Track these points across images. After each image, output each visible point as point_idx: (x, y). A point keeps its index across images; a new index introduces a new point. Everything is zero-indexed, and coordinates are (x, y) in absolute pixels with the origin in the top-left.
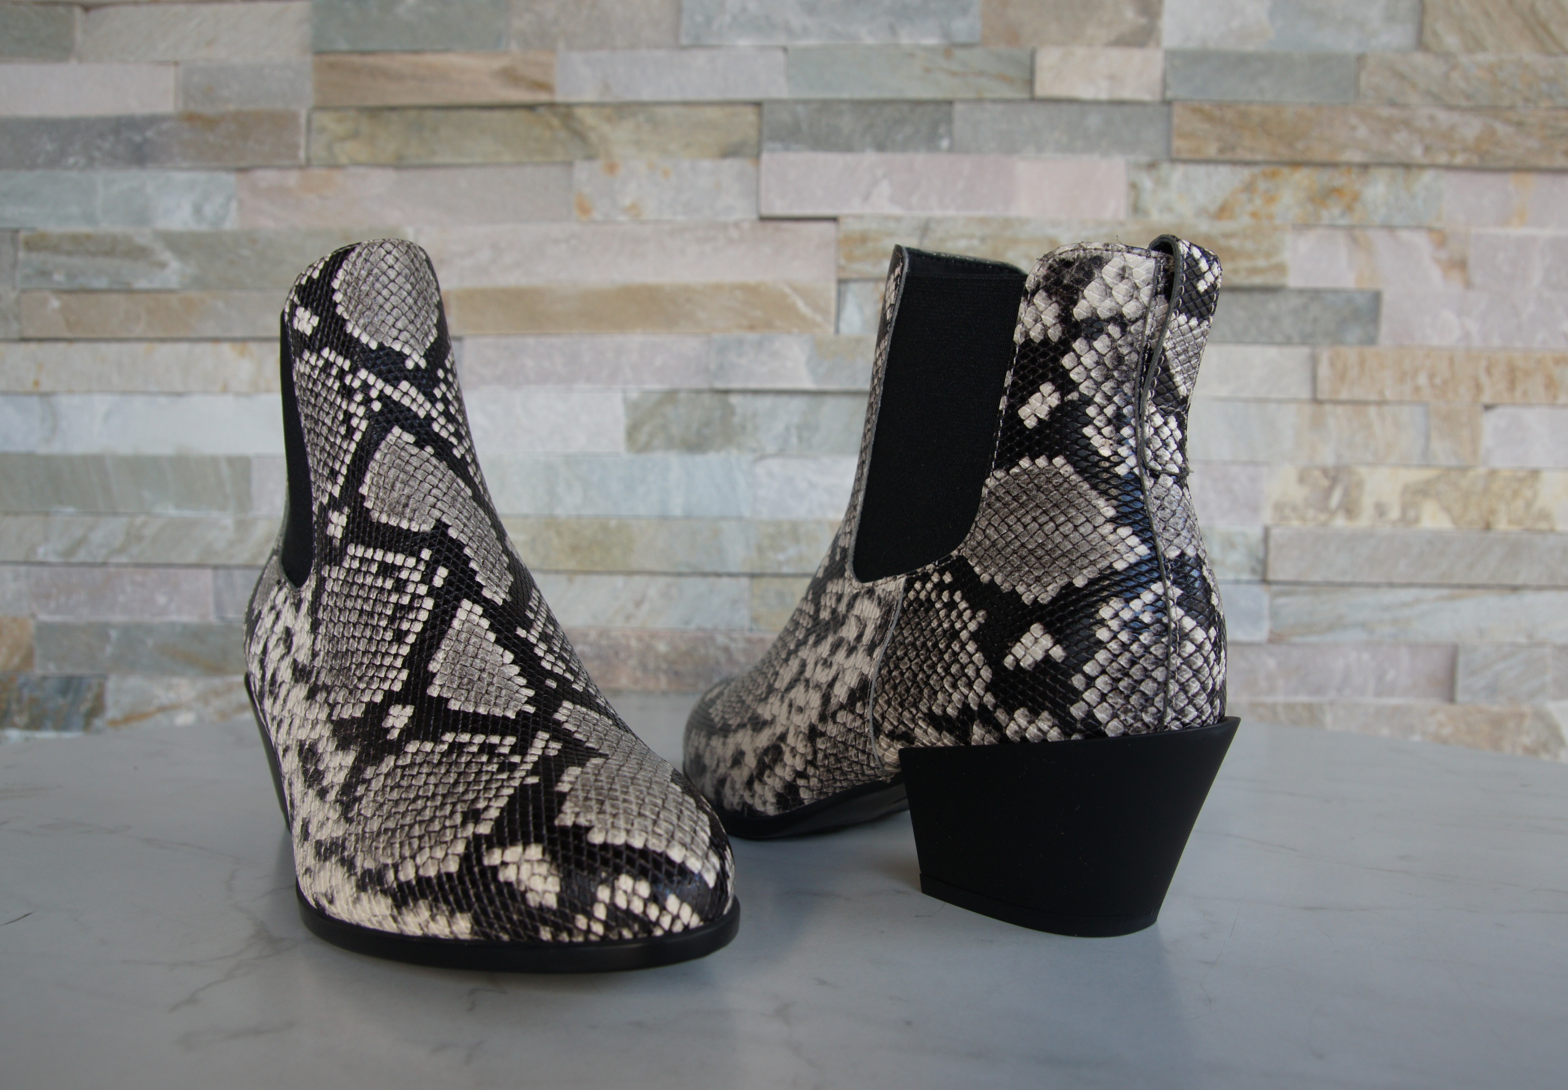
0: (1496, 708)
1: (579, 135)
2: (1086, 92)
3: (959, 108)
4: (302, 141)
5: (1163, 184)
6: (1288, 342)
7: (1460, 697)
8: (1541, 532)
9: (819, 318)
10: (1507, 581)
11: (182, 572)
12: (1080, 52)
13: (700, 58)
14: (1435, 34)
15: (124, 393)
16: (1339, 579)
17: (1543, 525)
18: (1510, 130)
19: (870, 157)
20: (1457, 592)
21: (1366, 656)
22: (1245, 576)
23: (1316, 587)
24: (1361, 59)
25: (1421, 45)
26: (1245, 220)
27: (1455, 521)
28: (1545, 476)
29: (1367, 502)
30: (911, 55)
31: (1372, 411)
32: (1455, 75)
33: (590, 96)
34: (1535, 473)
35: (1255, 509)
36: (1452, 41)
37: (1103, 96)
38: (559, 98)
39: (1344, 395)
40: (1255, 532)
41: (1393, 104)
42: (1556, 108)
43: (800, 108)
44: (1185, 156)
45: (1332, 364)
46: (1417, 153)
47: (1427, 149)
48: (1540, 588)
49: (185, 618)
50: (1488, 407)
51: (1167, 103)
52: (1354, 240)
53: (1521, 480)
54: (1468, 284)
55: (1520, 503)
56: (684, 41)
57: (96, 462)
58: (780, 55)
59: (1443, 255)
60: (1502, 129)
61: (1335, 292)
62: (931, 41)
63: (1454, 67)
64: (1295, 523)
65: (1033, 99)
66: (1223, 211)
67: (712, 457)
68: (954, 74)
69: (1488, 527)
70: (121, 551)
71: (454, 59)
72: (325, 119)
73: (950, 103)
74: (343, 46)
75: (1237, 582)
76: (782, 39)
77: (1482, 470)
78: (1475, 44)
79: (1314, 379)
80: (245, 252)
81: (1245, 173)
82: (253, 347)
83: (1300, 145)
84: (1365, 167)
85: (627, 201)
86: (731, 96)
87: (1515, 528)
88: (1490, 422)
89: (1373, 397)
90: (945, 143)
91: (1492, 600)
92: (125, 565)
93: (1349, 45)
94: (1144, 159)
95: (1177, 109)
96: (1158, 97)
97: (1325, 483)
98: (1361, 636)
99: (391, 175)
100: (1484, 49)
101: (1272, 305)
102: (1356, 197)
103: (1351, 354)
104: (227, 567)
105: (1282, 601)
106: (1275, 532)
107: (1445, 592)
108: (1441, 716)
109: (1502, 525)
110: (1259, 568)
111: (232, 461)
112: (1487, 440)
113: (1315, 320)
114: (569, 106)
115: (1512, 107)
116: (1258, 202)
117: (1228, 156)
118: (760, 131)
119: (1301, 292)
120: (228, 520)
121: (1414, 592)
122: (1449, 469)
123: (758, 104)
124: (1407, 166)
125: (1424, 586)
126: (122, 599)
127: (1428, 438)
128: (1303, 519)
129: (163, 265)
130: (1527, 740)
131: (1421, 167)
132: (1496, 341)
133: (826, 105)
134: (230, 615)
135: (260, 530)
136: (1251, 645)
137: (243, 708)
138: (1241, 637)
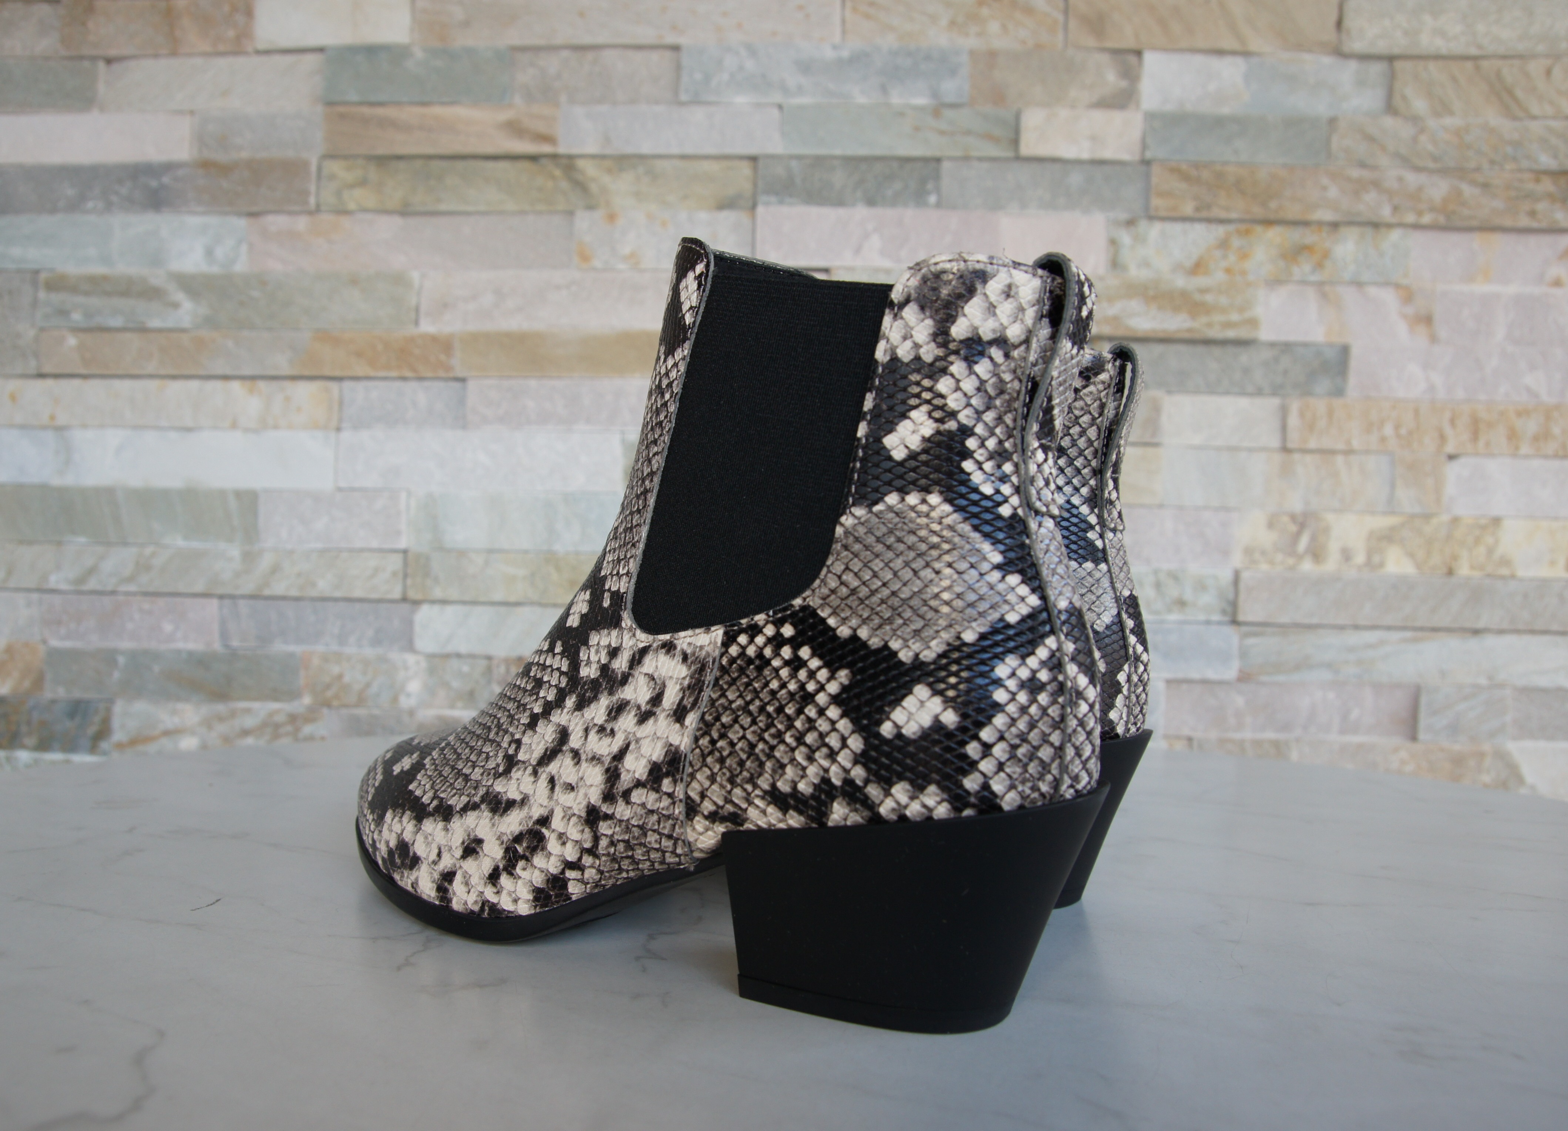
0: (1457, 747)
1: (581, 186)
2: (1068, 152)
3: (946, 165)
4: (313, 188)
5: (1140, 240)
6: (1259, 392)
7: (1422, 736)
8: (1502, 578)
10: (1468, 625)
11: (188, 601)
12: (1064, 113)
13: (698, 114)
14: (1404, 98)
15: (136, 427)
16: (1306, 621)
17: (1505, 571)
18: (1476, 191)
19: (861, 212)
20: (1420, 634)
21: (1331, 695)
22: (1216, 617)
23: (1284, 628)
24: (1332, 121)
25: (1390, 108)
26: (1219, 276)
27: (1418, 566)
28: (1507, 524)
29: (1334, 547)
30: (902, 114)
31: (1340, 459)
32: (1423, 138)
33: (591, 149)
34: (1496, 521)
35: (1226, 553)
36: (1420, 105)
37: (1085, 155)
38: (562, 150)
39: (1312, 444)
40: (1225, 575)
41: (1362, 165)
42: (1520, 170)
43: (794, 164)
44: (1163, 213)
45: (1302, 415)
46: (1386, 213)
47: (1396, 209)
48: (1501, 632)
49: (191, 646)
50: (1451, 457)
51: (1146, 163)
52: (1324, 296)
53: (1483, 528)
54: (1434, 339)
55: (1481, 550)
56: (684, 97)
57: (108, 493)
58: (775, 112)
59: (1410, 310)
60: (1468, 190)
61: (1305, 345)
62: (921, 101)
63: (1422, 130)
64: (1264, 567)
65: (1018, 158)
66: (1198, 268)
68: (942, 133)
69: (1450, 572)
70: (130, 579)
71: (461, 112)
72: (335, 167)
73: (938, 160)
74: (354, 97)
75: (1208, 623)
76: (778, 98)
77: (1445, 518)
78: (1443, 108)
79: (1284, 428)
80: (255, 294)
81: (1220, 231)
82: (262, 385)
83: (1273, 205)
84: (1335, 226)
85: (627, 250)
86: (728, 150)
87: (1477, 574)
88: (1453, 472)
89: (1340, 446)
90: (933, 199)
91: (1454, 643)
92: (134, 594)
93: (1321, 108)
94: (1123, 216)
95: (1156, 169)
96: (1137, 158)
97: (1293, 528)
98: (1326, 675)
99: (398, 221)
100: (1451, 113)
101: (1244, 357)
102: (1326, 255)
103: (1319, 405)
104: (232, 597)
105: (1251, 641)
106: (1245, 575)
107: (1408, 634)
108: (1403, 754)
109: (1464, 570)
110: (1229, 609)
111: (239, 494)
112: (1450, 489)
113: (1286, 372)
114: (571, 157)
115: (1478, 169)
116: (1232, 258)
117: (1204, 214)
118: (755, 185)
119: (1272, 345)
120: (235, 552)
121: (1378, 634)
122: (1413, 516)
123: (753, 159)
124: (1376, 225)
125: (1389, 628)
126: (130, 626)
127: (1393, 486)
128: (1272, 563)
129: (176, 306)
130: (1486, 778)
131: (1389, 226)
132: (1460, 394)
133: (819, 161)
134: (235, 643)
135: (266, 561)
136: (1221, 683)
137: (245, 733)
138: (1211, 674)
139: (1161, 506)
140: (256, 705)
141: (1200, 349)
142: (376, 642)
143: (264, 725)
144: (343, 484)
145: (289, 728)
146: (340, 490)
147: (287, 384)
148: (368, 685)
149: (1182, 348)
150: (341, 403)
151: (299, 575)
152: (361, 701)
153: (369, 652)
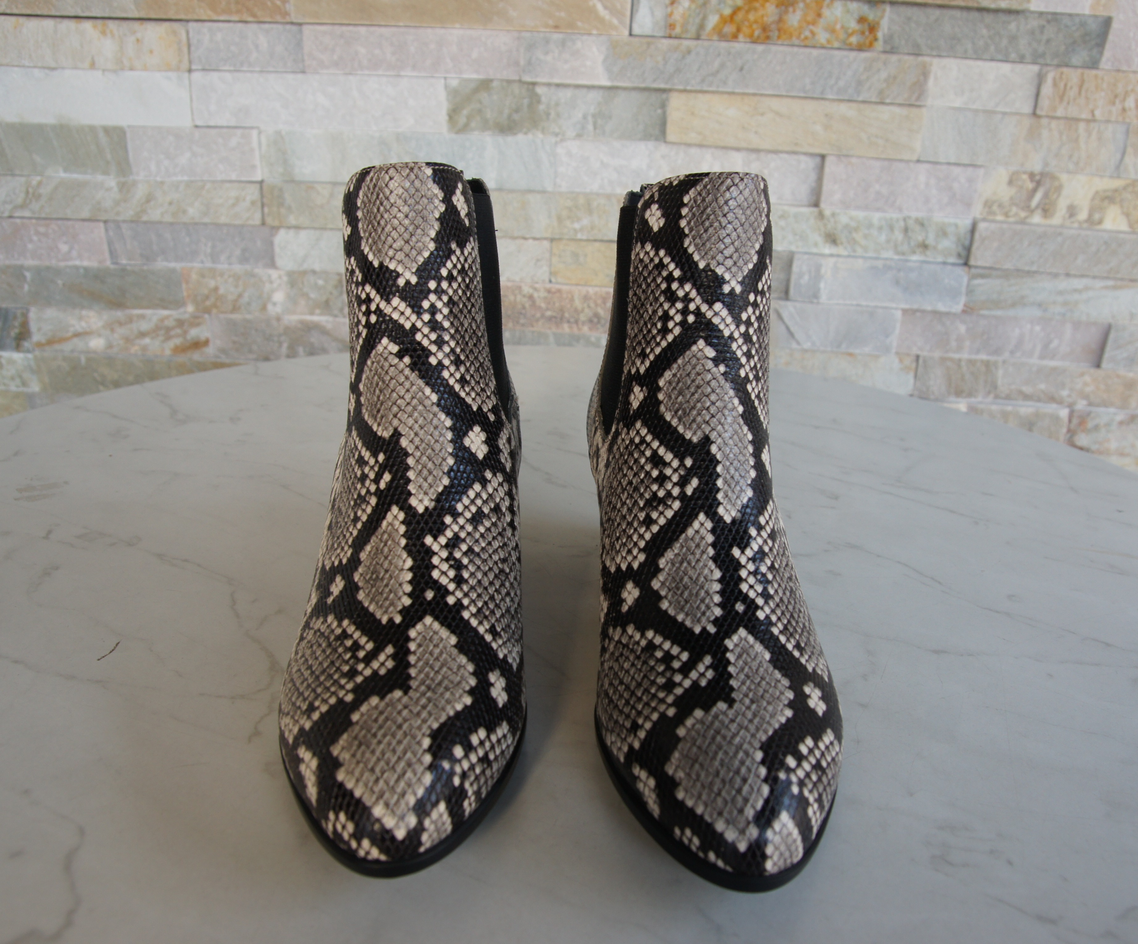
0: (1131, 375)
6: (1021, 60)
7: (1104, 365)
9: (615, 22)
11: (78, 225)
16: (1027, 268)
20: (1119, 283)
21: (1038, 328)
22: (952, 260)
23: (1006, 274)
27: (1130, 224)
29: (1062, 204)
31: (1082, 126)
35: (968, 205)
39: (1060, 113)
40: (965, 223)
45: (1055, 84)
49: (86, 263)
61: (1070, 15)
64: (1001, 217)
67: (520, 137)
70: (23, 206)
75: (944, 263)
79: (1037, 97)
89: (1084, 115)
92: (29, 218)
97: (1030, 186)
98: (1037, 313)
101: (1013, 25)
103: (1073, 76)
104: (116, 222)
105: (977, 281)
106: (982, 226)
107: (1110, 283)
110: (964, 253)
111: (107, 130)
113: (1048, 42)
119: (1041, 14)
120: (111, 182)
121: (1085, 281)
122: (1135, 181)
125: (1094, 277)
126: (30, 246)
127: (1123, 153)
128: (1006, 215)
134: (124, 262)
135: (140, 192)
136: (948, 314)
137: (143, 335)
138: (941, 307)
139: (918, 161)
140: (148, 312)
141: (976, 15)
142: (244, 259)
143: (157, 328)
144: (199, 123)
145: (179, 331)
146: (197, 127)
147: (136, 25)
148: (240, 296)
149: (958, 13)
150: (189, 46)
151: (170, 203)
152: (235, 309)
153: (238, 268)
